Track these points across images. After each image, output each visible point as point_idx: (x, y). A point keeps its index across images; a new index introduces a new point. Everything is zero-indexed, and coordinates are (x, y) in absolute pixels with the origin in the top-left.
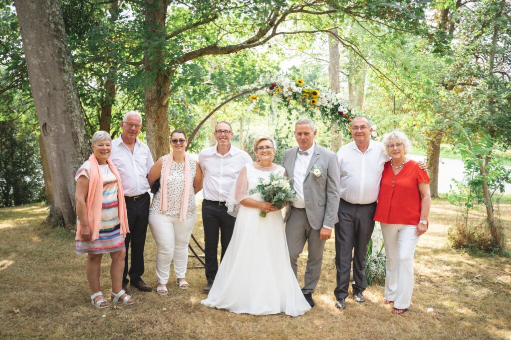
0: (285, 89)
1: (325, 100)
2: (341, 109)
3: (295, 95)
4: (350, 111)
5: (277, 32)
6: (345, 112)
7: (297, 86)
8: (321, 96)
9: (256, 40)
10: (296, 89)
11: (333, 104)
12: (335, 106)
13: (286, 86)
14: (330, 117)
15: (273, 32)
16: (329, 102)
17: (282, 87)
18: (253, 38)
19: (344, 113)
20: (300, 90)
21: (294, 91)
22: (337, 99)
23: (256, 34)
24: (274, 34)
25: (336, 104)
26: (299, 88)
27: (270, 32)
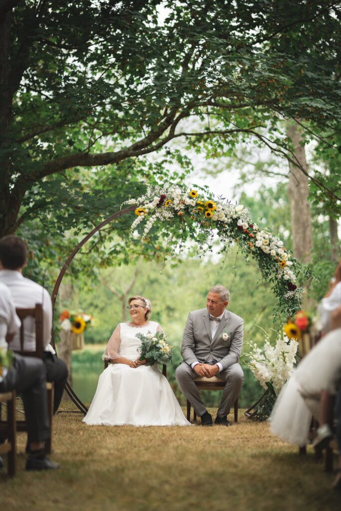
0: (176, 201)
1: (223, 213)
2: (240, 223)
3: (188, 208)
4: (251, 226)
5: (176, 133)
6: (246, 226)
7: (190, 198)
8: (217, 210)
9: (147, 145)
10: (188, 201)
11: (231, 218)
12: (233, 220)
13: (177, 197)
14: (229, 234)
15: (170, 132)
16: (226, 216)
17: (173, 199)
18: (142, 141)
19: (245, 228)
20: (193, 202)
21: (187, 204)
22: (236, 212)
23: (147, 135)
24: (172, 136)
25: (235, 216)
26: (192, 200)
27: (167, 133)
